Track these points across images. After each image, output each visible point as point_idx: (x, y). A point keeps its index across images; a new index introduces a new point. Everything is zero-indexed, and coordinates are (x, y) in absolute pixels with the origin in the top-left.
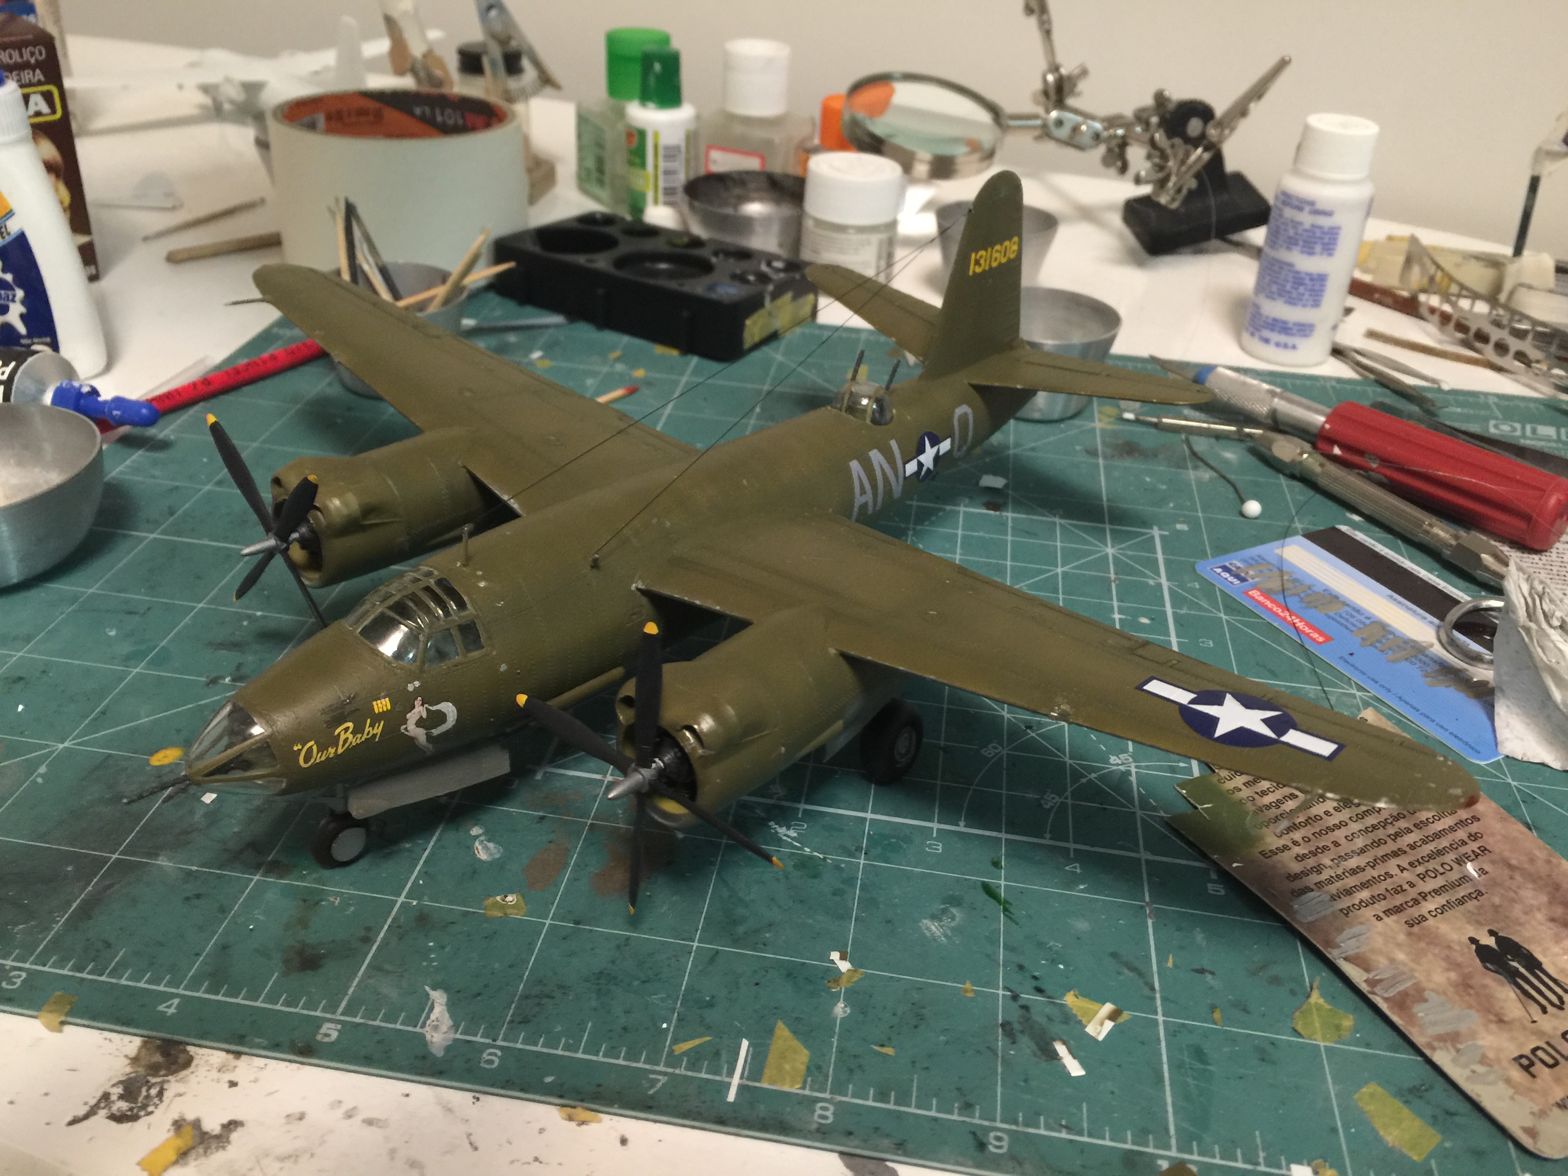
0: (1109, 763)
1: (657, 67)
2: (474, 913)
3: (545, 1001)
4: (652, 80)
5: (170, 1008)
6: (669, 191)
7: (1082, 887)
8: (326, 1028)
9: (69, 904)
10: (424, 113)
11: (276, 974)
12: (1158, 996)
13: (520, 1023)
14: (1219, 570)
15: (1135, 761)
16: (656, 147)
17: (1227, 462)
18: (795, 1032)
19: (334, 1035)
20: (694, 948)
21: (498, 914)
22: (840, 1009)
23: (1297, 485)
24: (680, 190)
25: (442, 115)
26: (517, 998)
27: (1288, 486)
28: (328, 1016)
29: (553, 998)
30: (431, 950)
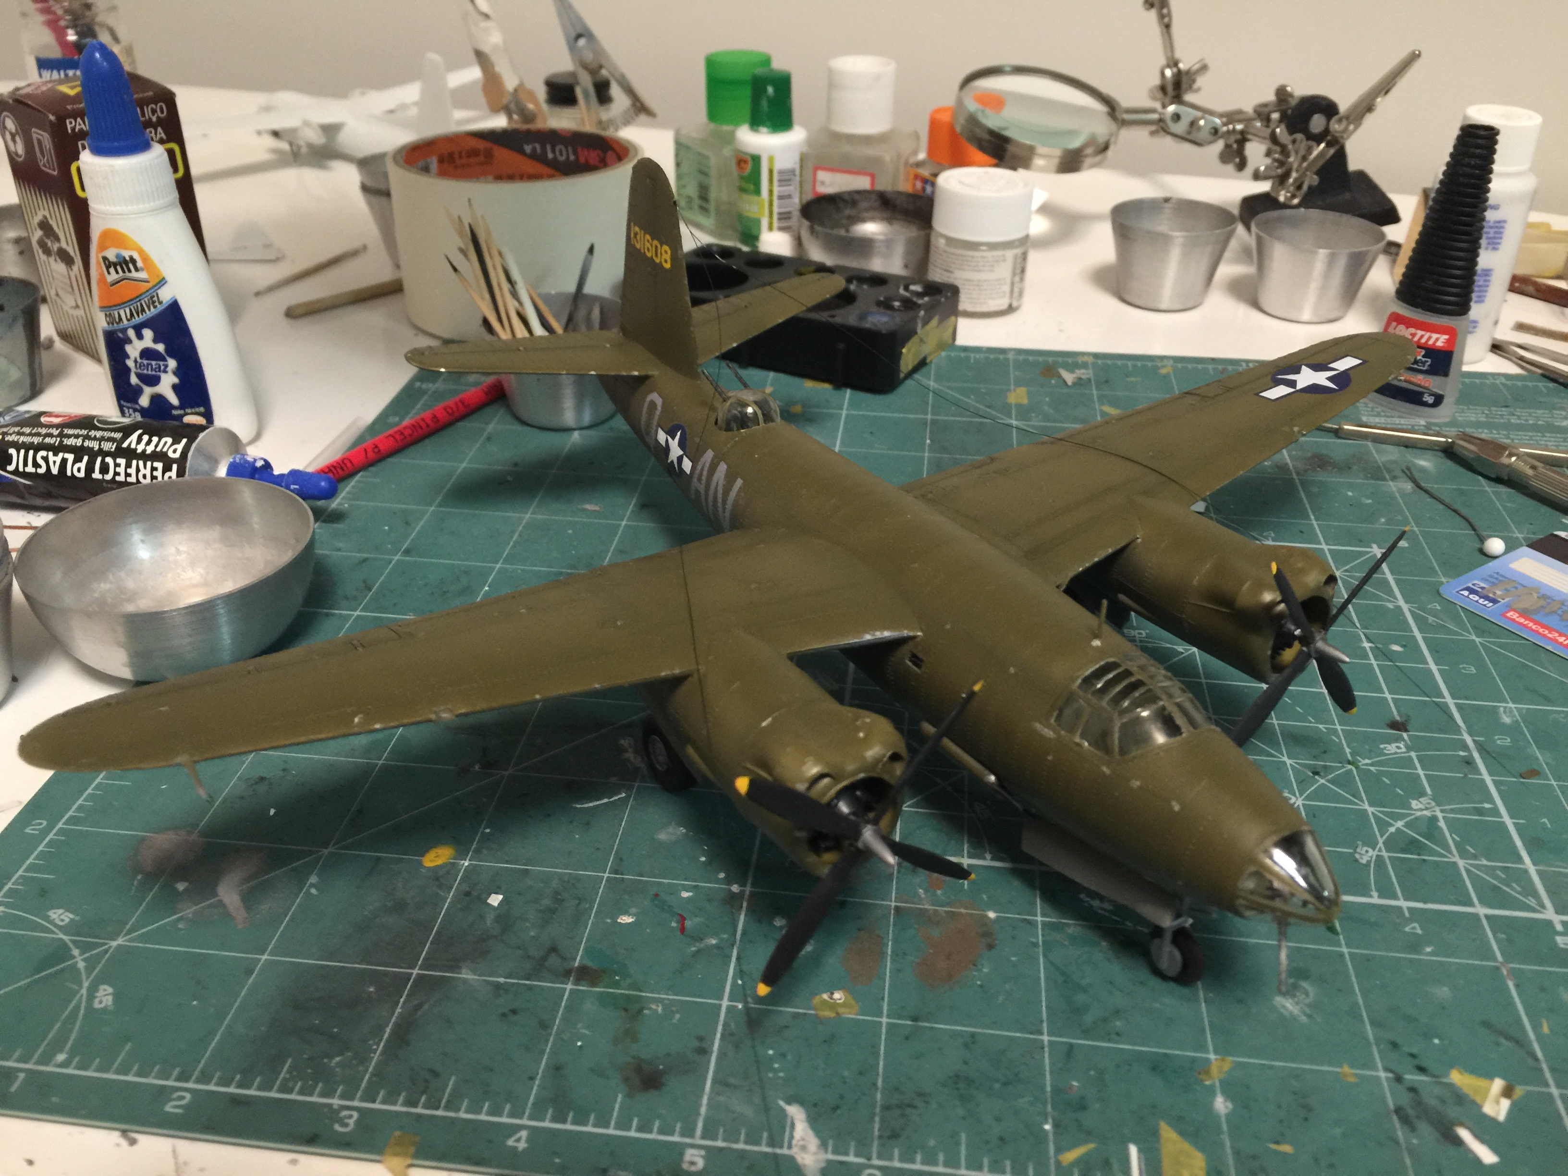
0: (1411, 809)
1: (770, 90)
2: (805, 1014)
3: (908, 1111)
4: (764, 104)
5: (520, 1142)
6: (784, 216)
7: (1429, 950)
8: (691, 1155)
9: (381, 1029)
10: (534, 149)
11: (620, 1096)
12: (1545, 1067)
13: (890, 1138)
14: (1466, 593)
15: (1438, 805)
16: (771, 172)
17: (1422, 470)
18: (1182, 1133)
19: (700, 1164)
20: (1046, 1043)
21: (832, 1015)
22: (1221, 1105)
23: (1503, 489)
24: (796, 214)
25: (553, 151)
26: (878, 1110)
27: (1493, 492)
28: (688, 1141)
29: (915, 1107)
30: (771, 1059)
